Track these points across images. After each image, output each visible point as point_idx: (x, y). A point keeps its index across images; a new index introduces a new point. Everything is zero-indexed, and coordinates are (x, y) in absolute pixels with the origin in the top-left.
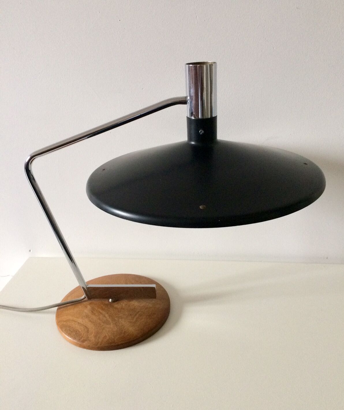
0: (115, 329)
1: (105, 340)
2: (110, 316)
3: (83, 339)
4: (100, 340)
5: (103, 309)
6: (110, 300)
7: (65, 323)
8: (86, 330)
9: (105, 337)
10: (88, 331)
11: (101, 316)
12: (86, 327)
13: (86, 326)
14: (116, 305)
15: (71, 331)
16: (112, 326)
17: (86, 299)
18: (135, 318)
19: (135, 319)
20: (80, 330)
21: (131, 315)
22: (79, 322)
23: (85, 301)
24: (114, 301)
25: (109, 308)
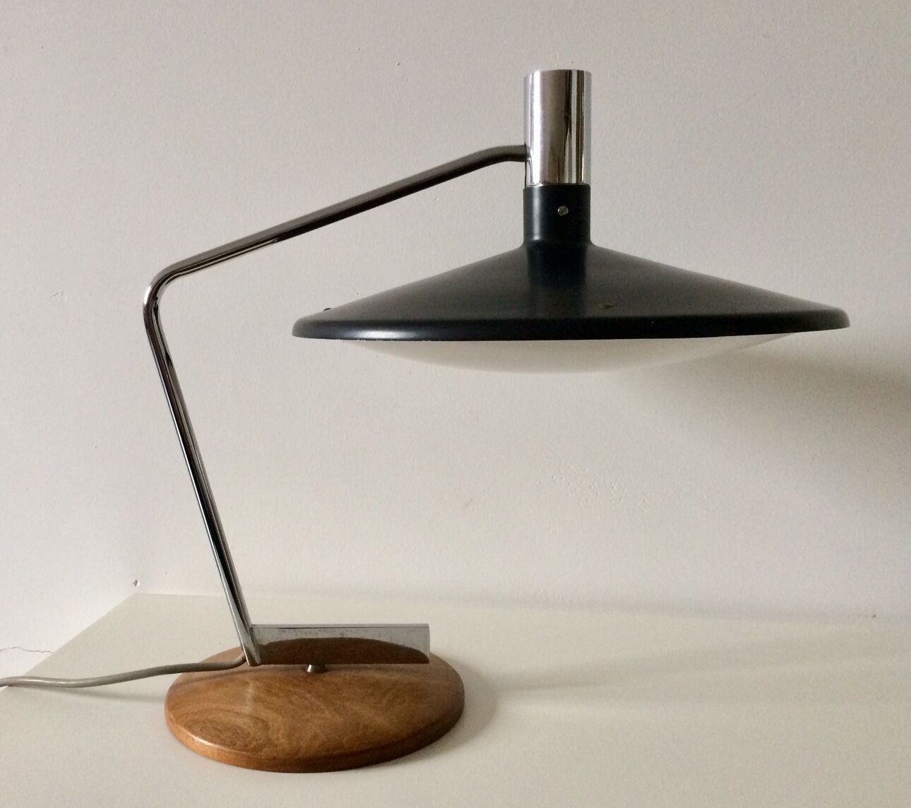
0: (339, 720)
1: (316, 744)
2: (318, 697)
3: (255, 743)
4: (303, 744)
5: (295, 685)
6: (310, 668)
7: (197, 717)
8: (260, 725)
9: (315, 737)
10: (266, 727)
11: (294, 698)
12: (258, 719)
13: (258, 716)
14: (327, 677)
15: (219, 730)
16: (327, 714)
17: (247, 664)
19: (384, 701)
20: (245, 727)
21: (372, 694)
22: (239, 711)
23: (244, 672)
24: (321, 669)
25: (311, 683)
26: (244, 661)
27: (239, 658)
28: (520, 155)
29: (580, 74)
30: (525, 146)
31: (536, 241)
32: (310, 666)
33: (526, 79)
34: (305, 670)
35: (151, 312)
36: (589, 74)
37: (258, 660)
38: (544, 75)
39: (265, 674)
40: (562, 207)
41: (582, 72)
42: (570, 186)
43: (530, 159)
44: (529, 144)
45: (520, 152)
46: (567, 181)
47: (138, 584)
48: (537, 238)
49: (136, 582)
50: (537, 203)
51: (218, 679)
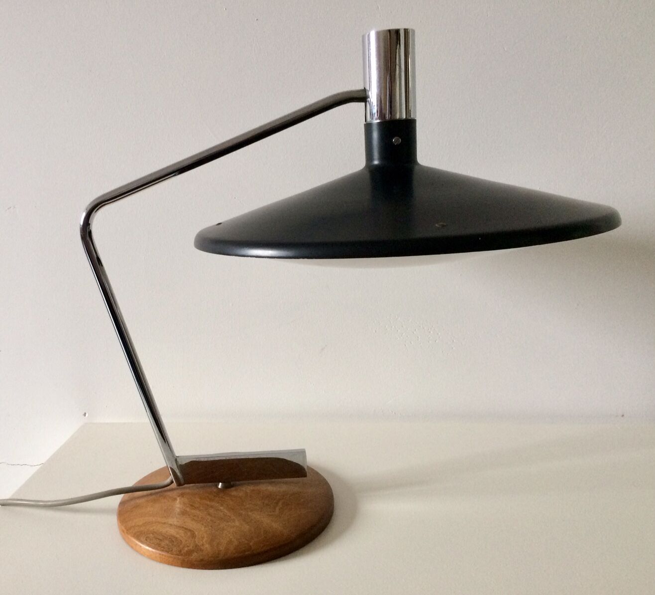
1: (231, 547)
3: (186, 549)
5: (211, 500)
6: (220, 485)
7: (141, 529)
9: (230, 542)
10: (193, 535)
12: (186, 529)
14: (233, 492)
16: (237, 523)
17: (174, 485)
18: (277, 509)
21: (267, 505)
23: (172, 490)
24: (228, 486)
25: (222, 497)
26: (172, 482)
27: (168, 481)
28: (361, 97)
29: (406, 31)
30: (365, 90)
31: (376, 165)
32: (220, 484)
33: (363, 37)
34: (217, 486)
35: (86, 234)
36: (413, 31)
37: (182, 481)
38: (378, 34)
39: (187, 491)
40: (396, 138)
41: (407, 29)
42: (400, 121)
43: (369, 99)
44: (367, 88)
45: (362, 95)
46: (398, 117)
47: (87, 415)
48: (376, 162)
49: (85, 414)
50: (375, 135)
51: (154, 497)
